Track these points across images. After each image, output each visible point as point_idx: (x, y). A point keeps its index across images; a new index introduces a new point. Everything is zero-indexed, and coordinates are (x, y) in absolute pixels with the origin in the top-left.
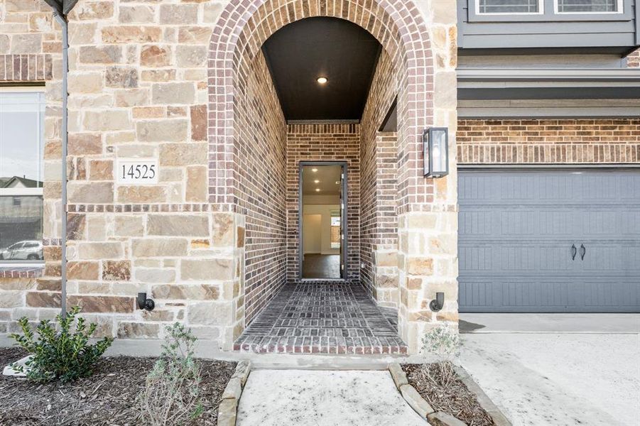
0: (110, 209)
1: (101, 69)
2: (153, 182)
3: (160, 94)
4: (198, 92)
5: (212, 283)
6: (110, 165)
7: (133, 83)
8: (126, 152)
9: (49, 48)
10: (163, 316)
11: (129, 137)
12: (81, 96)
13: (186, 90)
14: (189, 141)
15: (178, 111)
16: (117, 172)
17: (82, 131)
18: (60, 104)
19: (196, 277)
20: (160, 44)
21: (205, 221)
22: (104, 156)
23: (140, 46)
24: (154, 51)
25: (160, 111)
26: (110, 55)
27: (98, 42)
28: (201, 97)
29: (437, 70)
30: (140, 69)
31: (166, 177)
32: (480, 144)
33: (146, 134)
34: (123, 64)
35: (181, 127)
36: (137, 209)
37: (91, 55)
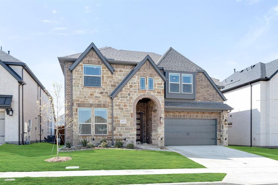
0: (120, 127)
1: (118, 107)
2: (125, 123)
3: (126, 111)
4: (131, 111)
5: (133, 137)
6: (119, 121)
7: (122, 109)
8: (122, 119)
9: (108, 103)
10: (127, 141)
11: (122, 117)
12: (115, 111)
13: (130, 111)
14: (130, 118)
15: (129, 114)
16: (120, 122)
17: (115, 116)
18: (111, 111)
19: (131, 136)
20: (126, 104)
21: (133, 128)
22: (119, 119)
23: (123, 104)
24: (125, 105)
25: (126, 114)
26: (119, 105)
27: (118, 104)
28: (132, 112)
29: (162, 109)
30: (123, 107)
31: (127, 122)
32: (170, 114)
33: (124, 116)
34: (121, 107)
35: (129, 116)
36: (123, 127)
37: (116, 105)
